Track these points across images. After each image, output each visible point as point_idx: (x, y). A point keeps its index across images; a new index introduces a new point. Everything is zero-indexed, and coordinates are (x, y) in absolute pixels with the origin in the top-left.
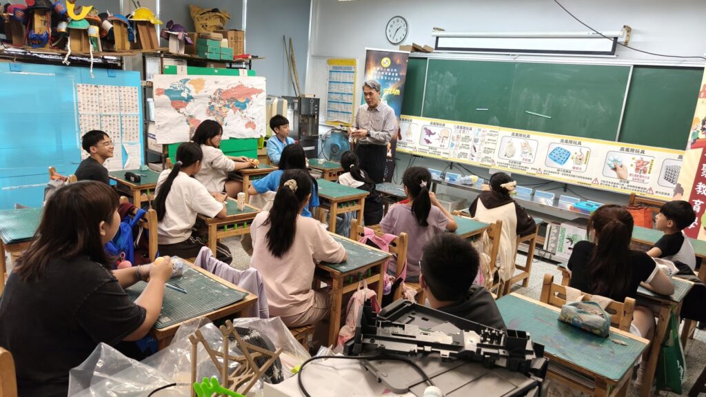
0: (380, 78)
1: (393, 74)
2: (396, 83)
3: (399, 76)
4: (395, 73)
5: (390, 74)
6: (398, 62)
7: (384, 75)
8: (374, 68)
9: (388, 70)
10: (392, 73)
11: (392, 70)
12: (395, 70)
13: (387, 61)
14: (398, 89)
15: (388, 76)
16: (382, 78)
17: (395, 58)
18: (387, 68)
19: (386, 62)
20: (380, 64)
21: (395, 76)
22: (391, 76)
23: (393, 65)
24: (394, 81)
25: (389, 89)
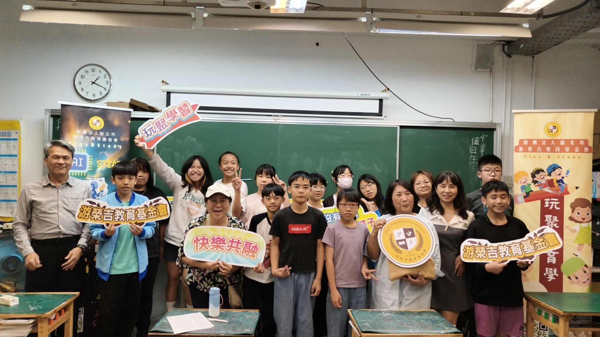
0: (90, 145)
1: (110, 140)
2: (117, 152)
3: (119, 142)
4: (113, 138)
5: (104, 139)
6: (116, 123)
7: (96, 142)
8: (78, 131)
9: (102, 134)
10: (108, 138)
11: (107, 134)
12: (113, 134)
13: (98, 121)
15: (102, 142)
16: (93, 145)
17: (111, 117)
18: (99, 131)
19: (96, 123)
20: (87, 125)
21: (113, 143)
22: (107, 143)
23: (108, 127)
24: (112, 150)
25: (104, 161)
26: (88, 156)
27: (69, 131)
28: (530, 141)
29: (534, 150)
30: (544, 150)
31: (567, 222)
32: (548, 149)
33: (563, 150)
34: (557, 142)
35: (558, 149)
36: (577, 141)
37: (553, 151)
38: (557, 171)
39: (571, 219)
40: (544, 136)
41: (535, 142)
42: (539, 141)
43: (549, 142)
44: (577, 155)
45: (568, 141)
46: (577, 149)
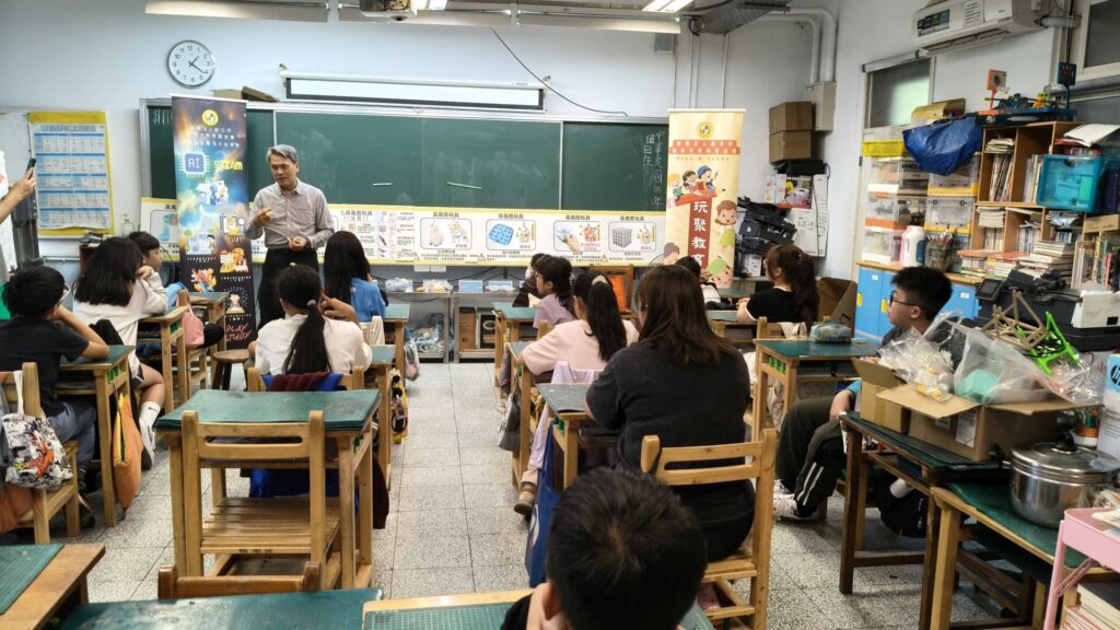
0: (205, 144)
1: (226, 137)
2: (235, 151)
3: (236, 140)
5: (220, 136)
6: (231, 116)
7: (211, 139)
8: (192, 128)
9: (216, 130)
10: (223, 134)
11: (223, 130)
12: (229, 130)
13: (212, 115)
14: (239, 160)
15: (217, 140)
16: (208, 143)
17: (225, 110)
18: (213, 127)
19: (210, 117)
20: (201, 121)
21: (229, 141)
22: (223, 140)
23: (223, 122)
24: (229, 149)
25: (223, 162)
26: (204, 156)
27: (183, 128)
28: (683, 142)
29: (687, 152)
30: (696, 152)
31: (713, 225)
32: (700, 150)
33: (713, 152)
34: (708, 142)
35: (708, 150)
36: (726, 142)
37: (704, 152)
38: (707, 173)
39: (717, 221)
40: (695, 136)
41: (687, 144)
42: (692, 142)
43: (700, 142)
44: (725, 156)
45: (718, 142)
46: (726, 151)
